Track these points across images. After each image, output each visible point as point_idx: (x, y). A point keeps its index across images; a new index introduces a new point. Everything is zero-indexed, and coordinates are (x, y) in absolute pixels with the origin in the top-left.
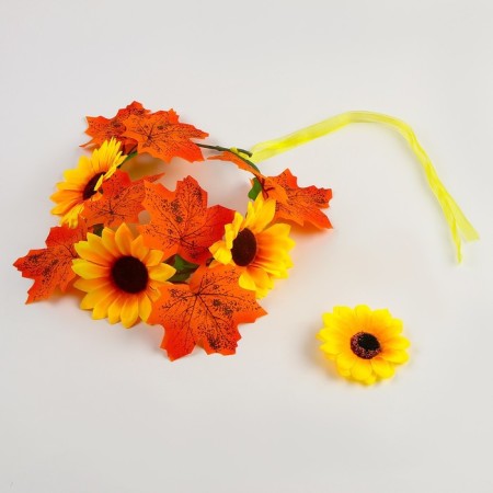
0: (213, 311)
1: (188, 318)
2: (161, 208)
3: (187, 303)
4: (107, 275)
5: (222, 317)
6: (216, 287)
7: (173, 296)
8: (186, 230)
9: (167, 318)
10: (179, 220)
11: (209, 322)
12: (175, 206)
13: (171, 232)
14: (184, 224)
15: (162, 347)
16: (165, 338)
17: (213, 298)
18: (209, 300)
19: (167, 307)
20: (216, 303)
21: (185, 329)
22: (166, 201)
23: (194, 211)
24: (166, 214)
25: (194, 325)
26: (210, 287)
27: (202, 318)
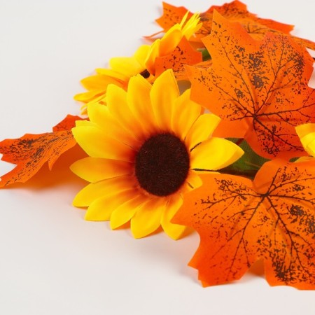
0: (287, 222)
1: (243, 223)
2: (231, 56)
3: (245, 203)
4: (126, 160)
5: (303, 234)
6: (298, 188)
7: (222, 188)
8: (267, 104)
9: (207, 219)
10: (257, 82)
11: (279, 238)
12: (256, 61)
13: (240, 94)
14: (264, 92)
15: (191, 264)
16: (198, 251)
17: (290, 202)
18: (283, 205)
19: (210, 203)
20: (295, 211)
21: (236, 241)
22: (241, 49)
23: (286, 80)
24: (239, 67)
25: (252, 236)
26: (289, 186)
27: (267, 228)
